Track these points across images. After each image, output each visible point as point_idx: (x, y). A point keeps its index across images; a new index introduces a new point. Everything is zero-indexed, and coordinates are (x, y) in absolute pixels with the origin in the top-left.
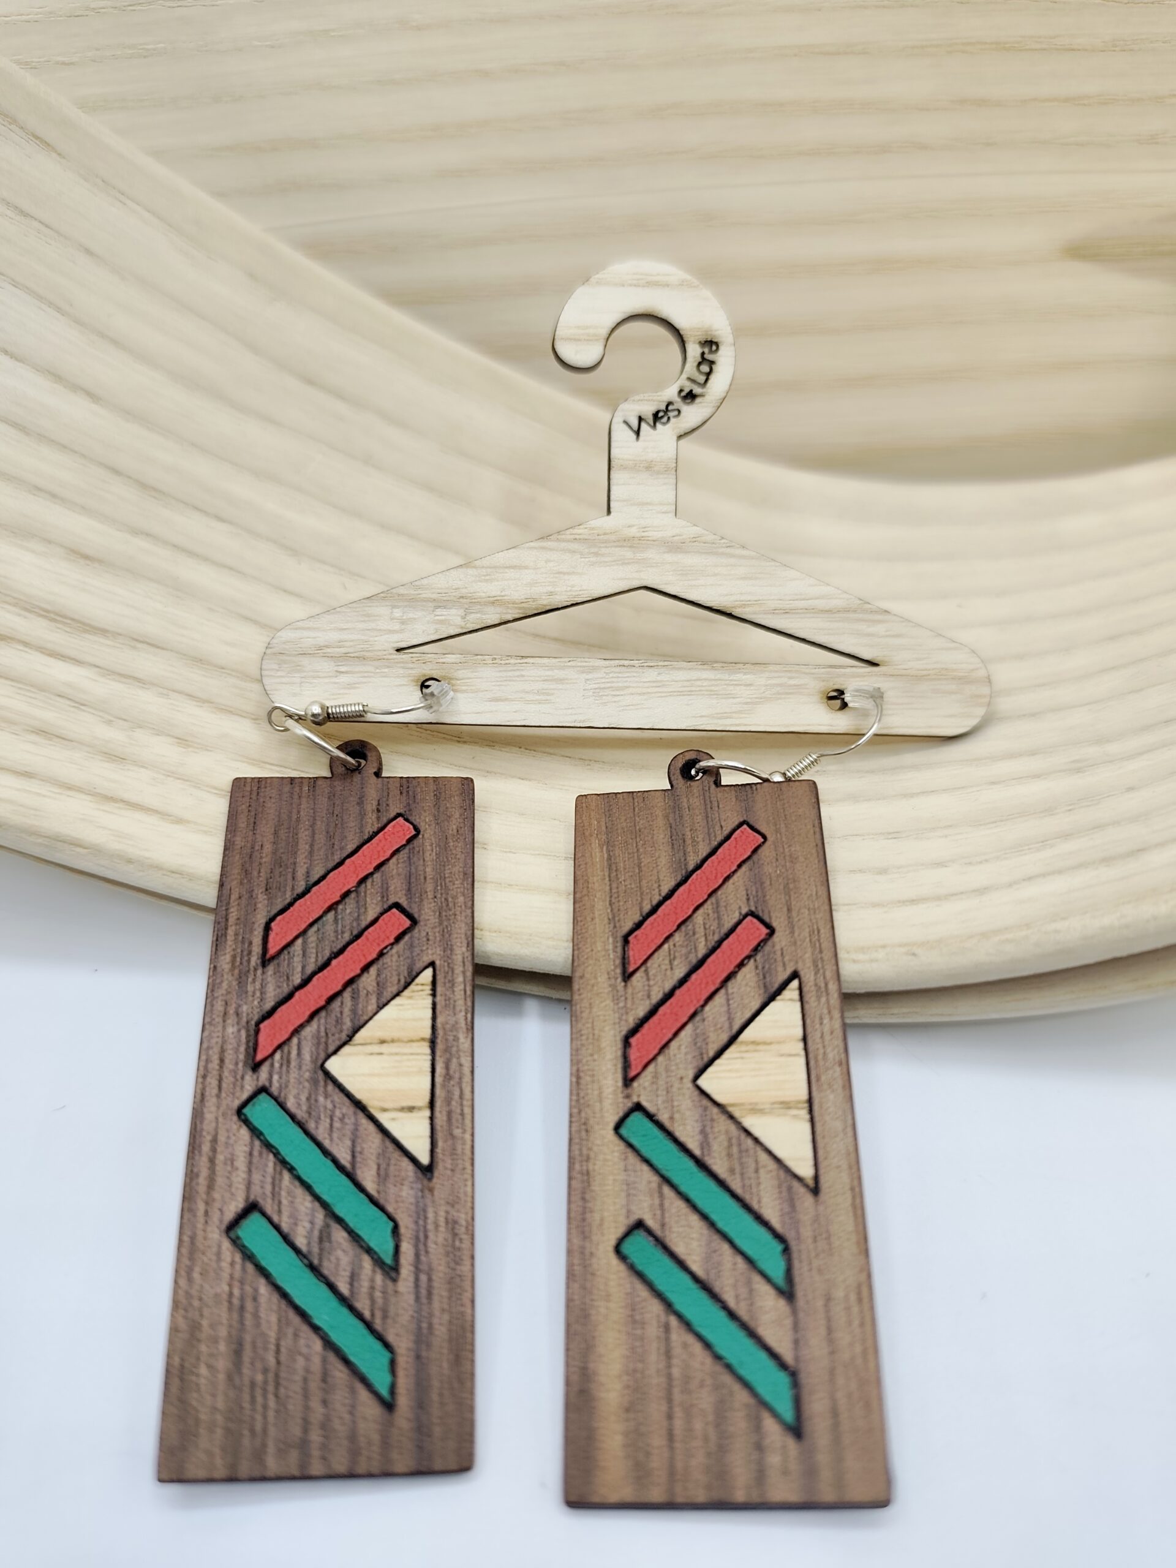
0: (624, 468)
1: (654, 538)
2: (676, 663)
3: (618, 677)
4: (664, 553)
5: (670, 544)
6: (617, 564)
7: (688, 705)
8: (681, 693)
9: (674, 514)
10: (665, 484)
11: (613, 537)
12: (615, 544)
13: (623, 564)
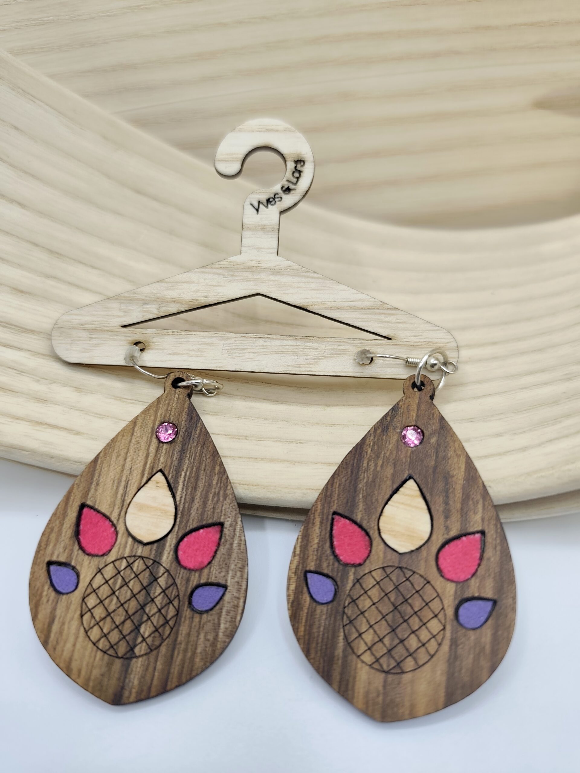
0: (249, 229)
1: (265, 267)
2: (274, 336)
3: (242, 343)
4: (270, 275)
5: (273, 270)
6: (244, 281)
7: (281, 359)
8: (276, 353)
9: (276, 254)
10: (271, 238)
11: (242, 266)
12: (243, 270)
13: (247, 281)
